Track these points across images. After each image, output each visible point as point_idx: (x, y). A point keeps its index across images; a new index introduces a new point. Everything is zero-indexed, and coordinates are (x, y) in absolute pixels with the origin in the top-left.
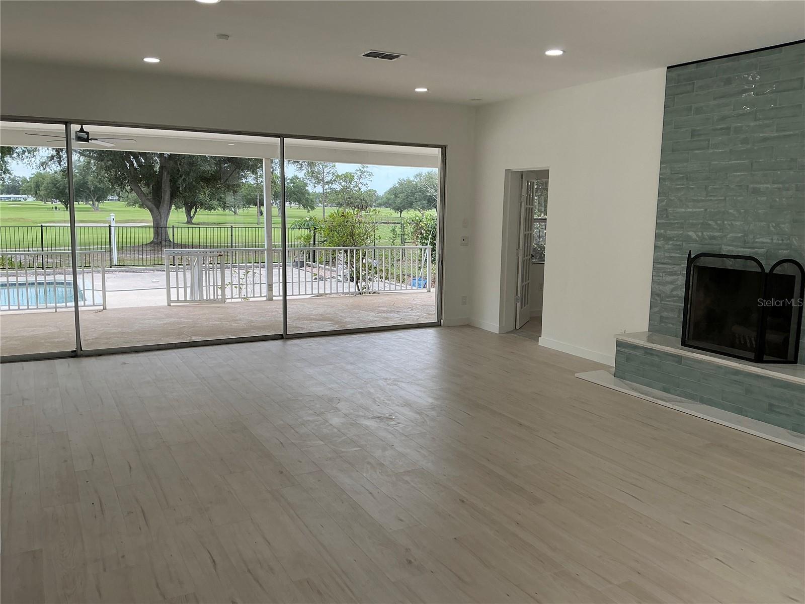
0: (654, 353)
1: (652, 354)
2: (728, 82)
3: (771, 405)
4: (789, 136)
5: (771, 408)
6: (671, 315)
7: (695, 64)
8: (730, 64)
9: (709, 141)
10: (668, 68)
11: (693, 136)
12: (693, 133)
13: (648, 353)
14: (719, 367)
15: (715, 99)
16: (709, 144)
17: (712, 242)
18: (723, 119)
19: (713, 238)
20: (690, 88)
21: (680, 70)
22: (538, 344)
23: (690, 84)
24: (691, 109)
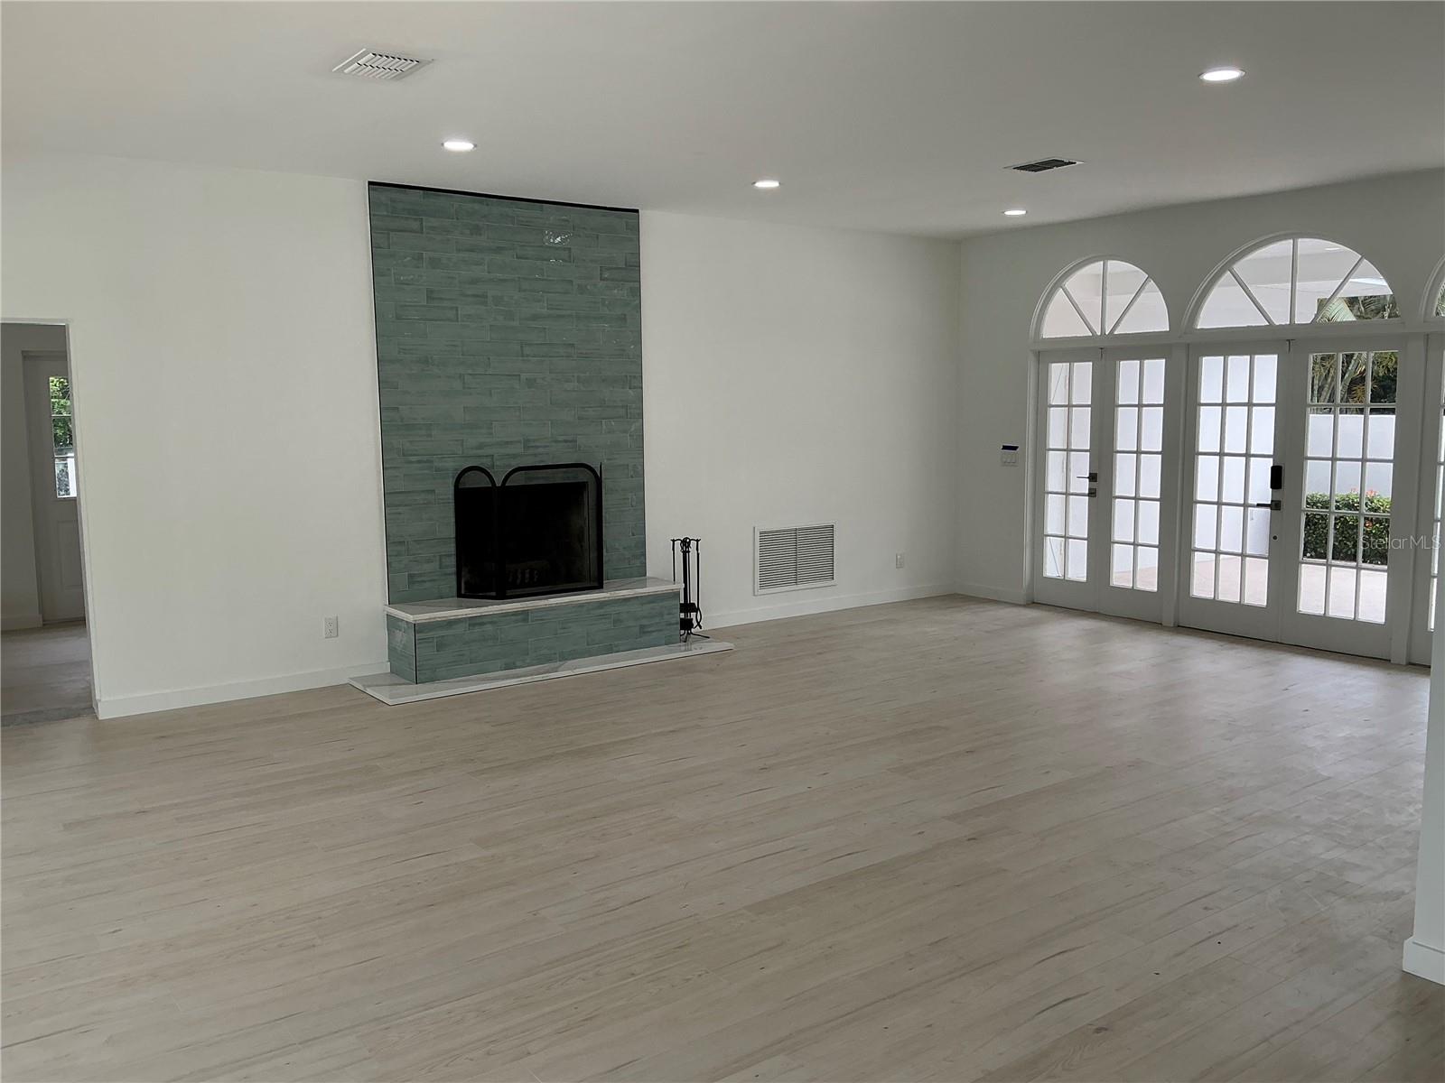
0: (485, 620)
1: (482, 624)
2: (476, 230)
3: (642, 627)
4: (563, 316)
5: (643, 630)
6: (427, 567)
7: (420, 192)
8: (477, 206)
9: (457, 310)
10: (370, 183)
11: (430, 298)
12: (430, 295)
13: (474, 625)
14: (581, 606)
15: (459, 251)
16: (457, 314)
17: (480, 452)
18: (474, 281)
19: (481, 446)
20: (415, 225)
21: (394, 193)
22: (100, 718)
23: (416, 219)
24: (420, 257)
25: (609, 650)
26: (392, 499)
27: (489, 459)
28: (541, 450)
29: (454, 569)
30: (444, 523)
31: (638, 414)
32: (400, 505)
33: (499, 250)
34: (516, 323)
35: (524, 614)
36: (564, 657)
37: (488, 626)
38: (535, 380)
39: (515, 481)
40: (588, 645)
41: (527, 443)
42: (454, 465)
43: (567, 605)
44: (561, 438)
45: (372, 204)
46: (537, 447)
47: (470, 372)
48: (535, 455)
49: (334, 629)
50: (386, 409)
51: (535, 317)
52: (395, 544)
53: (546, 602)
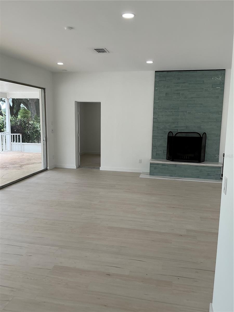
1: (165, 165)
2: (179, 79)
4: (200, 97)
5: (208, 175)
6: (160, 152)
7: (166, 72)
8: (180, 73)
10: (155, 71)
11: (166, 95)
15: (174, 84)
16: (172, 98)
17: (175, 128)
18: (177, 90)
19: (175, 127)
20: (165, 79)
21: (160, 73)
22: (100, 170)
23: (164, 78)
24: (165, 86)
25: (198, 177)
26: (154, 137)
27: (177, 130)
28: (190, 129)
29: (166, 154)
30: (164, 143)
31: (220, 121)
32: (155, 139)
33: (184, 83)
34: (187, 99)
35: (176, 165)
36: (185, 177)
37: (167, 166)
38: (191, 112)
39: (178, 135)
40: (192, 175)
41: (187, 127)
42: (168, 131)
43: (187, 165)
44: (196, 126)
45: (156, 76)
46: (189, 128)
47: (174, 111)
48: (189, 130)
49: (140, 161)
50: (154, 118)
51: (192, 98)
52: (154, 147)
53: (180, 163)
